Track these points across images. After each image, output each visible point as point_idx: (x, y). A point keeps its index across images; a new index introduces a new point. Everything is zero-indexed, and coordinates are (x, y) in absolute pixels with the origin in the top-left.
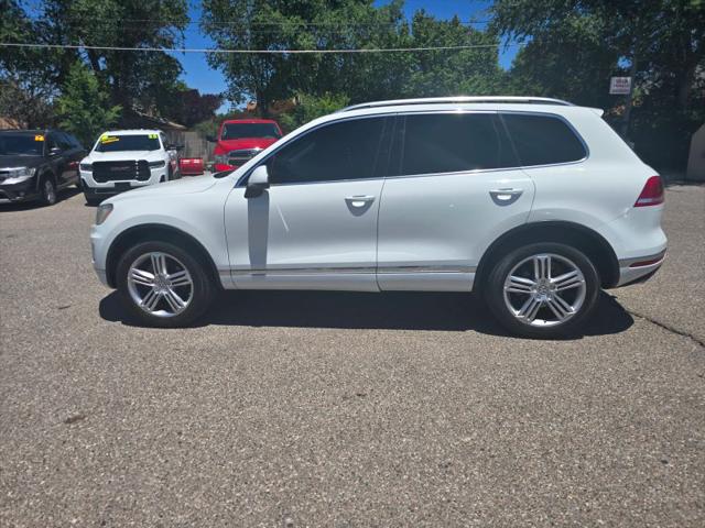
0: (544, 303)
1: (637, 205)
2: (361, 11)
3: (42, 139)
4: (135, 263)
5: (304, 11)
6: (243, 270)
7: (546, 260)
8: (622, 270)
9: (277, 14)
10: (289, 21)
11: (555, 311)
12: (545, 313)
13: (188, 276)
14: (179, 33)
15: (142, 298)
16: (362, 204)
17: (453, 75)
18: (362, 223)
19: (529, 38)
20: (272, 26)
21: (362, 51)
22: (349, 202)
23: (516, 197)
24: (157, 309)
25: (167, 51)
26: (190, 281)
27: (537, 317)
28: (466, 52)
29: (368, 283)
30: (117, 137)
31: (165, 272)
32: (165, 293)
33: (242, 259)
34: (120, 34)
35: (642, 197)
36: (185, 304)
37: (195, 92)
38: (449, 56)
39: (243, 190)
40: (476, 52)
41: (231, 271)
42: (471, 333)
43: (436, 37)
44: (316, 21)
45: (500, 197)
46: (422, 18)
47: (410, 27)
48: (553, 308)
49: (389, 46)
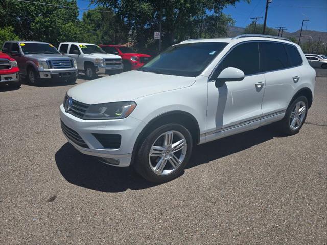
4: (155, 142)
12: (296, 124)
13: (185, 142)
15: (154, 166)
16: (260, 86)
22: (256, 85)
23: (298, 79)
26: (186, 145)
31: (172, 143)
32: (170, 157)
36: (180, 161)
41: (206, 133)
45: (295, 79)
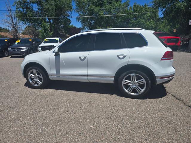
0: (134, 88)
1: (162, 60)
2: (117, 4)
3: (31, 40)
4: (30, 72)
5: (101, 5)
6: (54, 75)
7: (134, 75)
8: (157, 79)
9: (94, 7)
10: (97, 8)
11: (137, 91)
12: (134, 91)
13: (41, 76)
14: (71, 13)
15: (32, 81)
16: (83, 58)
17: (144, 21)
18: (83, 63)
19: (164, 10)
20: (92, 10)
21: (117, 15)
22: (80, 57)
23: (125, 57)
24: (35, 84)
25: (68, 17)
26: (42, 77)
27: (132, 92)
28: (148, 14)
29: (85, 80)
30: (49, 39)
31: (37, 75)
32: (36, 80)
33: (54, 72)
34: (56, 13)
35: (163, 57)
36: (41, 83)
37: (75, 27)
38: (143, 15)
39: (54, 54)
40: (152, 14)
41: (52, 75)
42: (115, 95)
43: (139, 10)
44: (104, 8)
45: (120, 57)
46: (135, 5)
47: (132, 8)
48: (137, 90)
49: (126, 13)
